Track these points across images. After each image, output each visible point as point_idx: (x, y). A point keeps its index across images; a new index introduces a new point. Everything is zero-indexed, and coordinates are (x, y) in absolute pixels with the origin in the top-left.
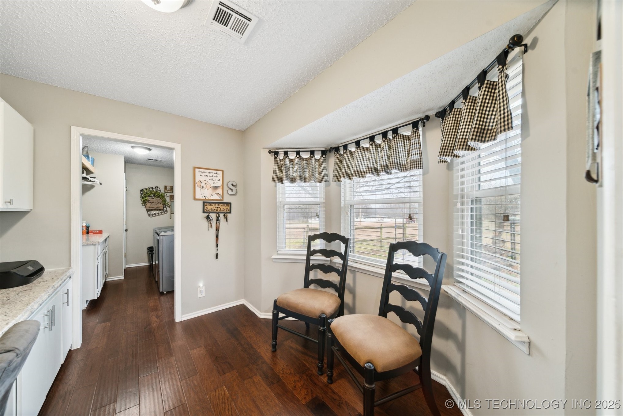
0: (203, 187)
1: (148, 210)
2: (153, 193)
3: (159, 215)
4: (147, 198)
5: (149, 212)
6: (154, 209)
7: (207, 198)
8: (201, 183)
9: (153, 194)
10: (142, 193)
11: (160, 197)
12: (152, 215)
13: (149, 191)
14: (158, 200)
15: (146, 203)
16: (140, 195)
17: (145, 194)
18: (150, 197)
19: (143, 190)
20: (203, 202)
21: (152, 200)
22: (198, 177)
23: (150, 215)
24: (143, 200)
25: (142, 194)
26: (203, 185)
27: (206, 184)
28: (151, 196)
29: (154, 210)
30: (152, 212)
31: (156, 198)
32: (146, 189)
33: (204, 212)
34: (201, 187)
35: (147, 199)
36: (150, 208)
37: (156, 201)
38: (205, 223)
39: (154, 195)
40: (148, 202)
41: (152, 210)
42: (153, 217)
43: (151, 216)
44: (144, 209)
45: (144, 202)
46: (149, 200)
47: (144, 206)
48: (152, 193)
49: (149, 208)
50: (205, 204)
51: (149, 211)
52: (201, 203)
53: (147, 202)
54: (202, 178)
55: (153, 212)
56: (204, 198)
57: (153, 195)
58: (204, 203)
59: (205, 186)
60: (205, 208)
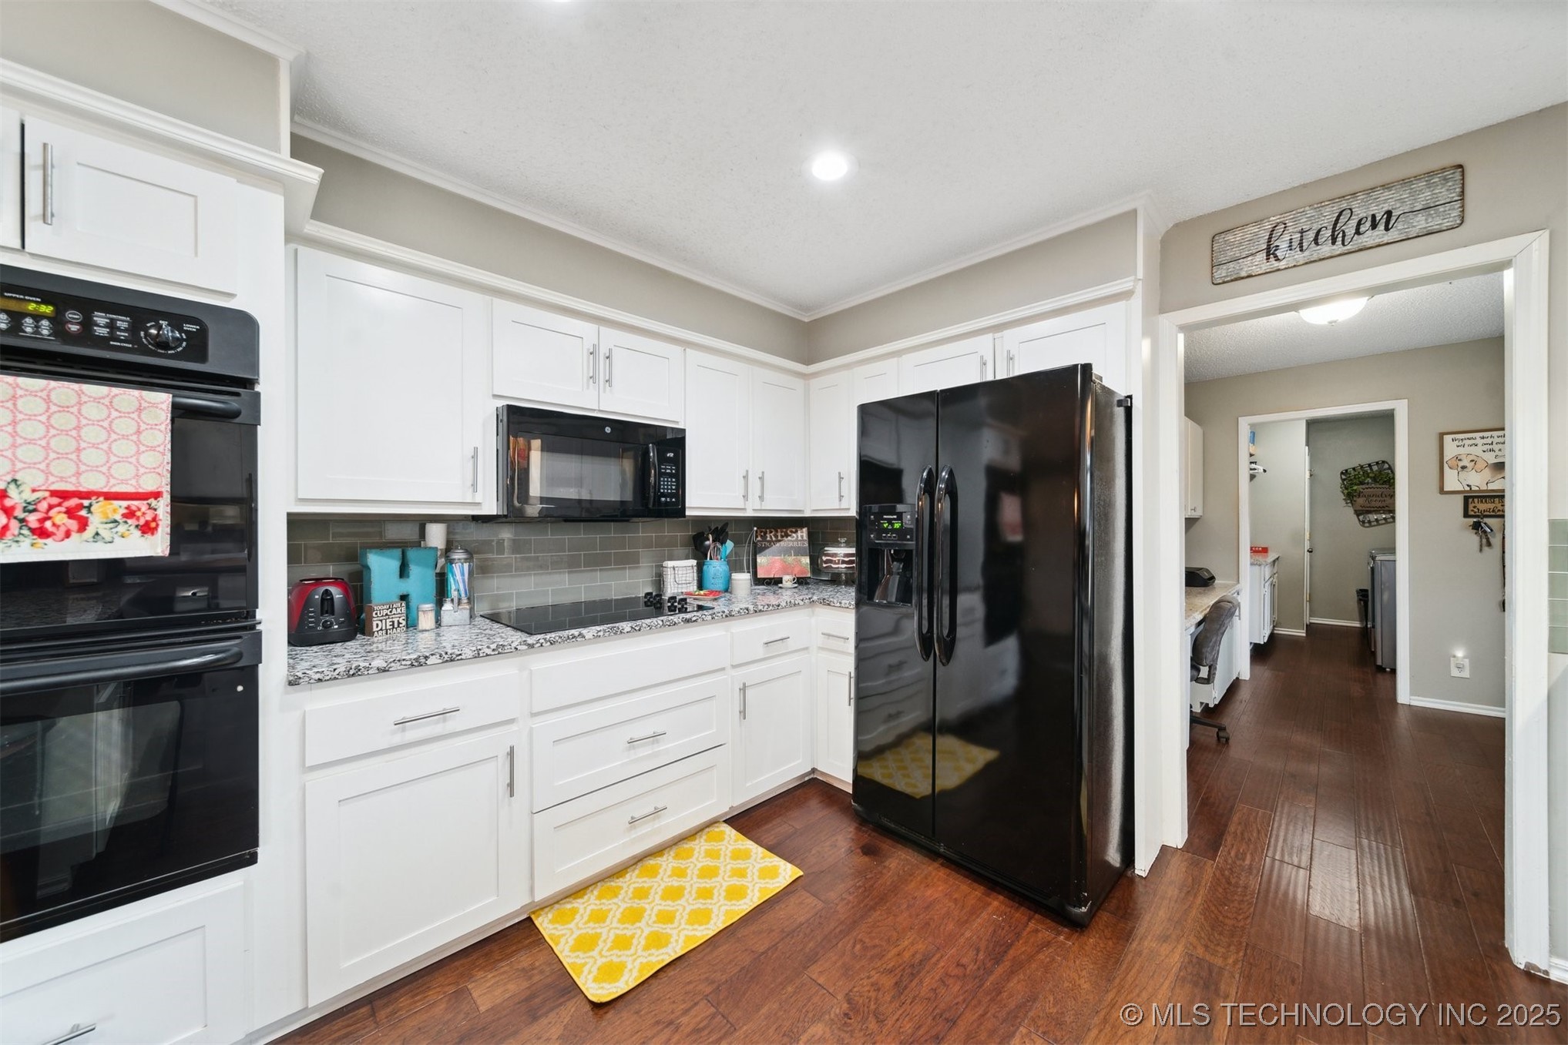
0: (1464, 468)
1: (1358, 512)
2: (1371, 475)
3: (1379, 524)
4: (1355, 488)
5: (1361, 518)
6: (1372, 509)
7: (1474, 488)
8: (1460, 460)
9: (1371, 478)
10: (1344, 477)
11: (1389, 482)
12: (1369, 522)
13: (1361, 473)
14: (1385, 490)
15: (1355, 499)
16: (1341, 481)
17: (1351, 480)
18: (1363, 484)
19: (1346, 471)
20: (1465, 496)
21: (1369, 490)
22: (1451, 449)
23: (1363, 522)
24: (1346, 492)
25: (1343, 480)
26: (1465, 462)
27: (1472, 461)
28: (1366, 481)
29: (1374, 511)
30: (1370, 515)
31: (1378, 486)
32: (1354, 469)
33: (1466, 515)
34: (1459, 469)
35: (1356, 490)
36: (1364, 509)
37: (1379, 491)
38: (1473, 539)
39: (1375, 479)
40: (1359, 496)
41: (1369, 512)
42: (1371, 526)
43: (1367, 525)
44: (1350, 511)
45: (1350, 497)
46: (1362, 490)
47: (1350, 505)
48: (1368, 477)
49: (1361, 508)
50: (1470, 500)
51: (1361, 514)
52: (1460, 499)
53: (1355, 496)
54: (1461, 451)
55: (1373, 517)
56: (1468, 489)
57: (1370, 481)
58: (1466, 499)
59: (1470, 465)
60: (1471, 507)
